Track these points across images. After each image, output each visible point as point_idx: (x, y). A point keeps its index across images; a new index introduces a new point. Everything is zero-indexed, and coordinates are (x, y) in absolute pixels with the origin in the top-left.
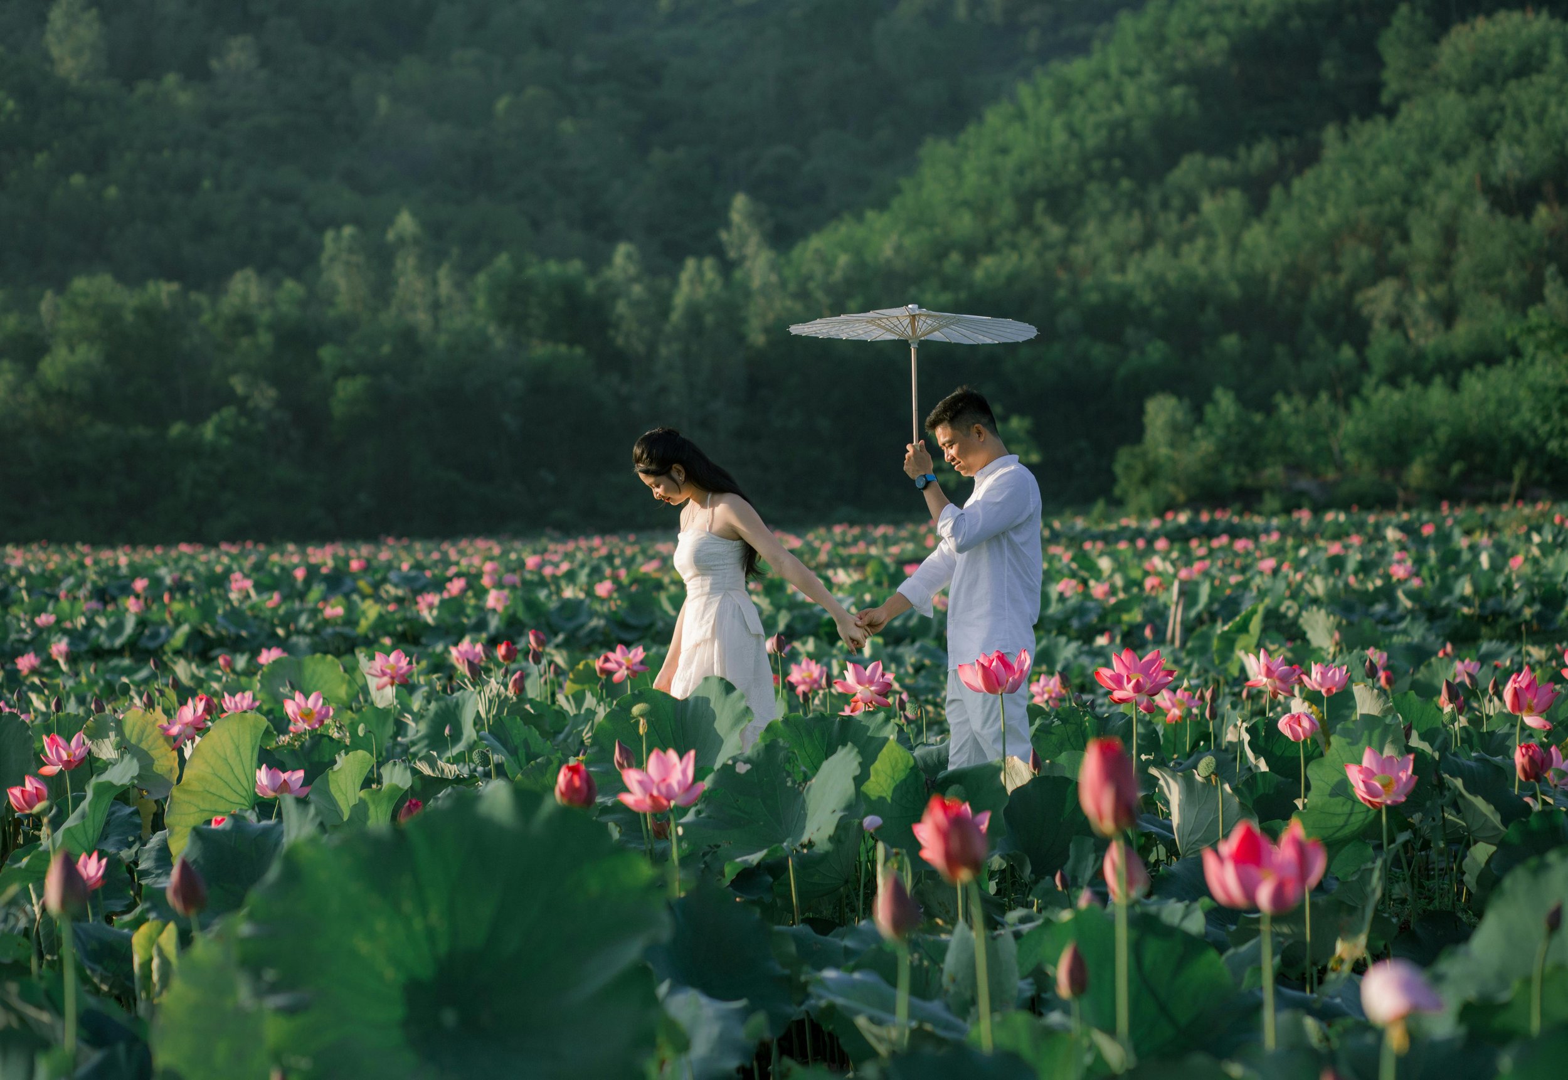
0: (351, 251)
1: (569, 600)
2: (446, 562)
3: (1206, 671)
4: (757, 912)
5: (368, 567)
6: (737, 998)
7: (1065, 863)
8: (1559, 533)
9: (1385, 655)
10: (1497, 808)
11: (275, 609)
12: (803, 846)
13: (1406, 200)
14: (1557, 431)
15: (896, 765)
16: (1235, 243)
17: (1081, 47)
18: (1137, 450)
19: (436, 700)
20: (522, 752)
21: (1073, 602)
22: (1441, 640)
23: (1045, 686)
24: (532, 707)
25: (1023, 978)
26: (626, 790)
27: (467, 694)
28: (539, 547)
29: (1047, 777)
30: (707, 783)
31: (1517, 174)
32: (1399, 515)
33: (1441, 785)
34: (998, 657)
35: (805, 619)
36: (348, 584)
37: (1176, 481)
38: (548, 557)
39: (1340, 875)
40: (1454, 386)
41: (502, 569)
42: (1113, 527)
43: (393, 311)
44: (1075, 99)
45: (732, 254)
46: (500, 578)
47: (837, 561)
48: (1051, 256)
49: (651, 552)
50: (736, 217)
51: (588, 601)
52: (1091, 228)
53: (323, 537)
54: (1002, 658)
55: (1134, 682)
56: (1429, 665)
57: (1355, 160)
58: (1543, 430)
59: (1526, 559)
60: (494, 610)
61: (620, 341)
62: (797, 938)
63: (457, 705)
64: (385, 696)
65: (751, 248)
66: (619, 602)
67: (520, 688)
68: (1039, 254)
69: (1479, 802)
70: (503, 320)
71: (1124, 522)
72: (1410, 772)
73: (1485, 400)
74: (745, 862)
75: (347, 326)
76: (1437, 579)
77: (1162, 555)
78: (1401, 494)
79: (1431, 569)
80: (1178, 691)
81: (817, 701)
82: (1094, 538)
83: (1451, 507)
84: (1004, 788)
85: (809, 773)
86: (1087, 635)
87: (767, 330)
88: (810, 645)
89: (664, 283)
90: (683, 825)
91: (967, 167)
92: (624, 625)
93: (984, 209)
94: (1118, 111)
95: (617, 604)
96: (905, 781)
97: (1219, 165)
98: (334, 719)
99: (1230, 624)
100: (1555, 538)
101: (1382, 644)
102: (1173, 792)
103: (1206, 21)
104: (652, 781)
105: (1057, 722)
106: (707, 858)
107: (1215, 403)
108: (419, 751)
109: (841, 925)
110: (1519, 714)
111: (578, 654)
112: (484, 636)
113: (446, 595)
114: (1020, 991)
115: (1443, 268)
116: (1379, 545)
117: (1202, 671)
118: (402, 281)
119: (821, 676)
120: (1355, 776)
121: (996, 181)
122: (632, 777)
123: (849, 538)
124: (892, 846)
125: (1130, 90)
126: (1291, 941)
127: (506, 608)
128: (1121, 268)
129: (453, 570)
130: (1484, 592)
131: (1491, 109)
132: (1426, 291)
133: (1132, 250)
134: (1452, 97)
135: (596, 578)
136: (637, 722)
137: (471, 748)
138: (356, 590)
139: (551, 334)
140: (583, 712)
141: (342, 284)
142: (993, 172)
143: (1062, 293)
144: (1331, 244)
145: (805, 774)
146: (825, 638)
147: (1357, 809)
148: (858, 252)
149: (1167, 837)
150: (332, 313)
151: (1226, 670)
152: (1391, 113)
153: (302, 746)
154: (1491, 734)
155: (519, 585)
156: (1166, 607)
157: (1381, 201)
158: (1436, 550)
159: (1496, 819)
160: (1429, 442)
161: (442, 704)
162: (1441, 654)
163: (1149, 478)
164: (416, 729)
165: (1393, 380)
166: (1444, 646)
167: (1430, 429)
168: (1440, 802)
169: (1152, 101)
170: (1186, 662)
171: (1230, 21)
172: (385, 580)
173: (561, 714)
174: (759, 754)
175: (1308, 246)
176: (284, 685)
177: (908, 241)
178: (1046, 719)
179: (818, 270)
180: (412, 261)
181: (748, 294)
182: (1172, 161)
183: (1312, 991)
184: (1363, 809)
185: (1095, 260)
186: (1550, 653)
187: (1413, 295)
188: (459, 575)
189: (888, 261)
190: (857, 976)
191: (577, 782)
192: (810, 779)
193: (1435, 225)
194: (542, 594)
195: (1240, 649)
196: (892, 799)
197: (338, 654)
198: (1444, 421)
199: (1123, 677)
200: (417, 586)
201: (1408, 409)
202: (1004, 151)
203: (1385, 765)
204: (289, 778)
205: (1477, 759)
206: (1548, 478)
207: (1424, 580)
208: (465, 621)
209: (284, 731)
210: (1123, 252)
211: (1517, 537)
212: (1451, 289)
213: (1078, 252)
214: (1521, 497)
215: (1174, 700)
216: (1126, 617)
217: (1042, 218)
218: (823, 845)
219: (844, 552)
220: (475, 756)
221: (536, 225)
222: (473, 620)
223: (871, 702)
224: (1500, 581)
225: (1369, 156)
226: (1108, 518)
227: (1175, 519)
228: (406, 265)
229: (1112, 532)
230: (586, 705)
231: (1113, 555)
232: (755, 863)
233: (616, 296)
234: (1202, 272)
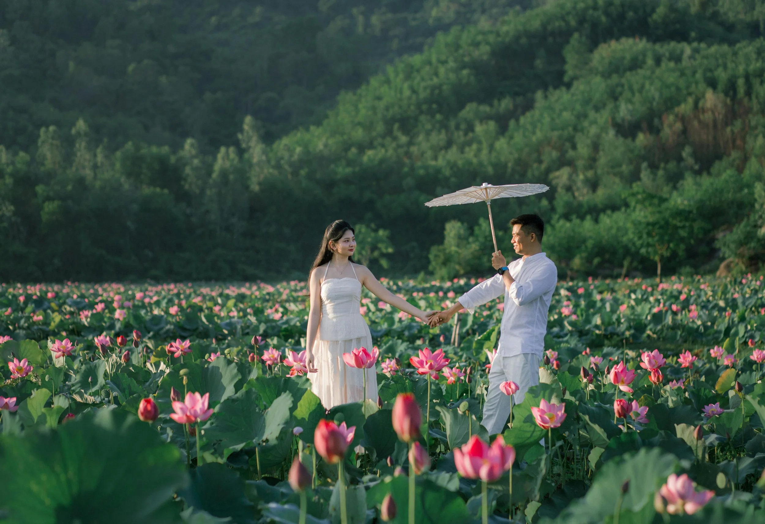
0: (53, 138)
1: (156, 315)
2: (96, 295)
3: (470, 358)
4: (238, 474)
5: (57, 296)
6: (227, 516)
7: (393, 452)
8: (645, 294)
9: (557, 353)
10: (605, 430)
11: (8, 316)
12: (263, 442)
13: (575, 129)
14: (645, 244)
15: (311, 403)
16: (491, 147)
17: (418, 49)
18: (441, 247)
19: (85, 364)
20: (127, 391)
21: (405, 323)
22: (584, 346)
23: (389, 364)
24: (133, 369)
25: (368, 509)
26: (174, 412)
27: (101, 361)
28: (143, 288)
29: (385, 410)
30: (217, 409)
31: (628, 118)
32: (567, 283)
33: (579, 419)
34: (363, 350)
35: (273, 328)
36: (46, 304)
37: (459, 264)
38: (147, 293)
39: (528, 461)
40: (596, 221)
41: (124, 299)
42: (428, 285)
43: (74, 169)
44: (415, 74)
45: (244, 146)
46: (122, 304)
47: (291, 299)
48: (401, 151)
49: (198, 292)
50: (246, 127)
51: (165, 316)
52: (421, 137)
53: (36, 281)
54: (365, 351)
55: (429, 364)
56: (578, 358)
57: (551, 108)
58: (639, 243)
59: (628, 307)
60: (119, 320)
61: (187, 187)
62: (258, 487)
63: (96, 366)
64: (60, 362)
65: (253, 143)
66: (181, 317)
67: (128, 359)
68: (395, 150)
69: (596, 427)
70: (129, 175)
71: (433, 283)
72: (563, 411)
73: (611, 228)
74: (234, 448)
75: (50, 176)
76: (584, 315)
77: (451, 300)
78: (569, 273)
79: (582, 310)
80: (454, 369)
81: (276, 369)
82: (418, 291)
83: (593, 280)
84: (364, 416)
85: (267, 405)
86: (412, 339)
87: (260, 184)
88: (275, 341)
89: (209, 159)
90: (205, 430)
91: (360, 106)
92: (183, 329)
93: (368, 127)
94: (435, 80)
95: (180, 318)
96: (315, 410)
97: (485, 108)
98: (33, 372)
99: (481, 336)
100: (642, 296)
101: (555, 347)
102: (447, 418)
103: (480, 38)
104: (187, 408)
105: (392, 383)
106: (215, 446)
107: (479, 225)
108: (76, 389)
109: (282, 481)
110: (617, 384)
111: (159, 342)
112: (113, 332)
113: (94, 311)
114: (368, 515)
115: (592, 162)
116: (557, 297)
117: (468, 359)
118: (79, 154)
119: (278, 356)
120: (536, 413)
121: (375, 113)
122: (177, 406)
123: (298, 288)
124: (307, 443)
125: (442, 70)
126: (501, 494)
127: (124, 318)
128: (435, 158)
129: (100, 298)
130: (607, 323)
131: (617, 85)
132: (584, 173)
133: (441, 149)
134: (598, 79)
135: (170, 304)
136: (183, 378)
137: (102, 388)
138: (50, 308)
139: (153, 182)
140: (159, 371)
141: (49, 155)
142: (374, 109)
143: (406, 169)
144: (538, 149)
145: (265, 406)
146: (283, 338)
147: (537, 429)
148: (306, 146)
149: (445, 440)
150: (42, 169)
151: (479, 358)
152: (569, 86)
153: (17, 385)
154: (605, 393)
155: (131, 307)
156: (451, 326)
157: (563, 129)
158: (585, 301)
159: (604, 435)
160: (583, 247)
161: (88, 366)
162: (584, 353)
163: (446, 262)
164: (75, 378)
165: (567, 217)
166: (586, 349)
167: (584, 241)
168: (577, 427)
169: (452, 76)
170: (460, 354)
171: (491, 38)
172: (64, 303)
173: (149, 372)
174: (242, 396)
175: (527, 150)
176: (10, 355)
177: (331, 142)
178: (387, 381)
179: (286, 155)
180: (83, 144)
181: (251, 165)
182: (462, 106)
183: (512, 518)
184: (540, 429)
185: (423, 154)
186: (637, 354)
187: (577, 175)
188: (101, 302)
189: (321, 151)
190: (286, 506)
191: (149, 408)
192: (268, 408)
193: (589, 141)
194: (143, 312)
195: (487, 348)
196: (308, 419)
197: (38, 340)
198: (590, 237)
199: (424, 362)
200: (80, 307)
201: (573, 231)
202: (379, 98)
203: (551, 408)
204: (9, 401)
205: (597, 406)
206: (640, 267)
207: (578, 316)
208: (104, 324)
209: (9, 378)
210: (437, 150)
211: (624, 296)
212: (596, 173)
213: (414, 149)
214: (627, 276)
215: (452, 373)
216: (431, 331)
217: (397, 132)
218: (273, 441)
219: (294, 294)
220: (103, 393)
221: (147, 128)
222: (108, 324)
223: (301, 371)
224: (615, 317)
225: (558, 107)
226: (426, 281)
227: (458, 282)
228: (81, 146)
229: (427, 288)
230: (160, 368)
231: (427, 300)
232: (239, 449)
233: (185, 165)
234: (475, 161)
